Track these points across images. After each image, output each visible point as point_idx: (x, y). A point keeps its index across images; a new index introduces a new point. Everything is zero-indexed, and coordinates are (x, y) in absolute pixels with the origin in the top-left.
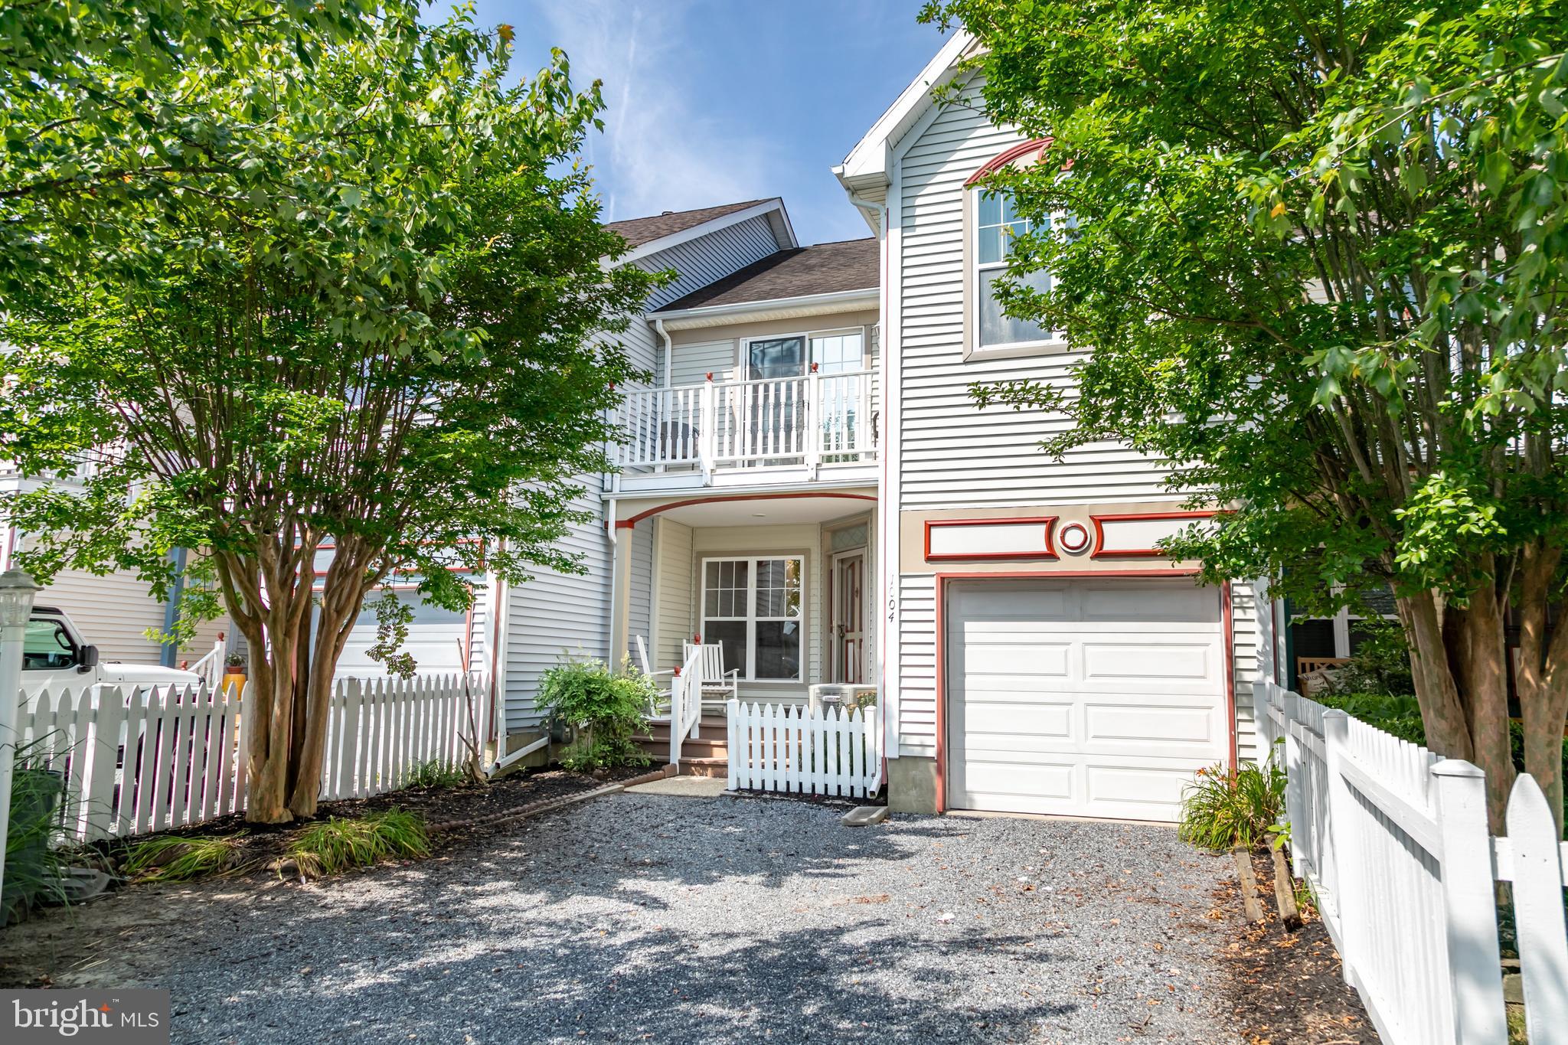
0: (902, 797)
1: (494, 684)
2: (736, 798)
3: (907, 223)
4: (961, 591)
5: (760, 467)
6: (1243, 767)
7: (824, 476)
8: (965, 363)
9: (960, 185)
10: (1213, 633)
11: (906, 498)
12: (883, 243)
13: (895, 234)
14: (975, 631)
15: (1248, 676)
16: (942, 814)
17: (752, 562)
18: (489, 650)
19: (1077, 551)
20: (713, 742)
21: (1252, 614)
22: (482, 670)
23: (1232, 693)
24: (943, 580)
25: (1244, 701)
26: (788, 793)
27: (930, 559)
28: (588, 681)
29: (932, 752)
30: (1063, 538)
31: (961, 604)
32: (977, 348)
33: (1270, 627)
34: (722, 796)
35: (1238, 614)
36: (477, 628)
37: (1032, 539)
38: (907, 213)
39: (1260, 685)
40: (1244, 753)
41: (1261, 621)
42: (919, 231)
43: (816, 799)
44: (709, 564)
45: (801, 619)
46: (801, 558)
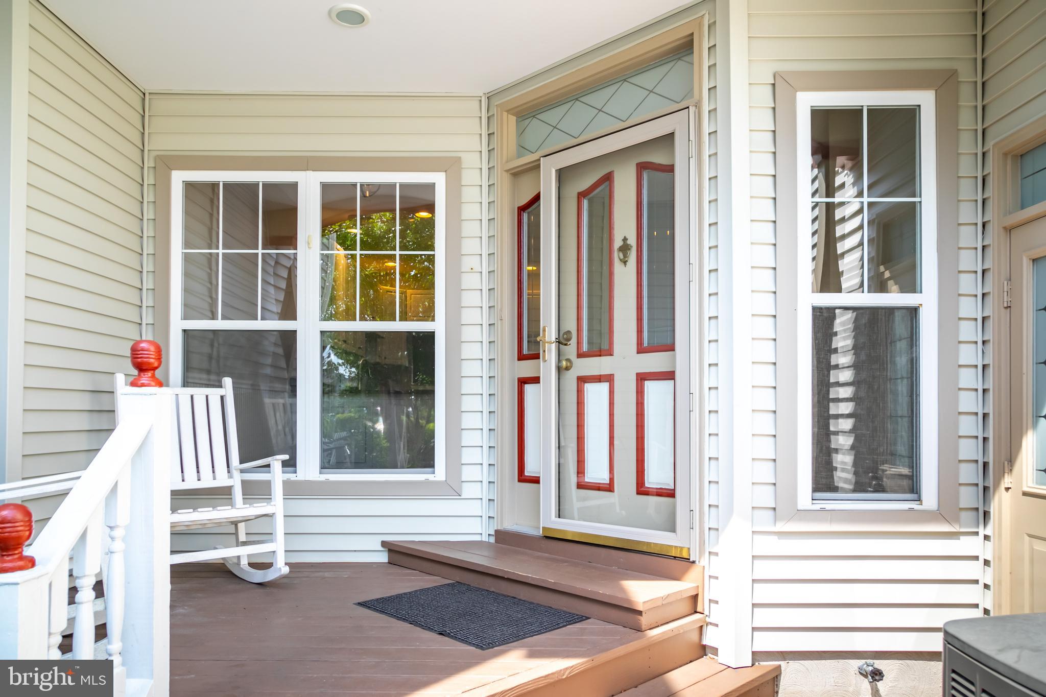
44: (190, 187)
45: (438, 326)
46: (439, 179)
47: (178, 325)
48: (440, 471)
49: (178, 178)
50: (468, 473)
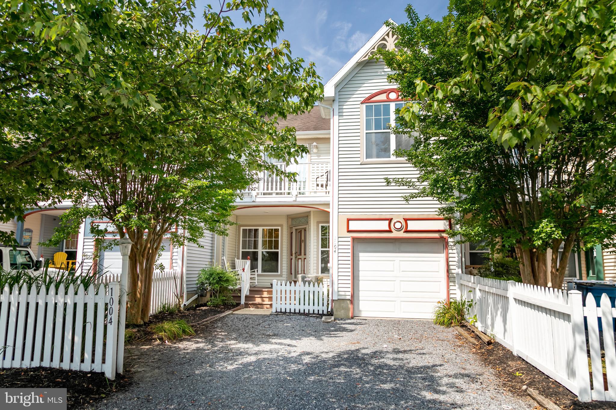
0: (339, 313)
1: (182, 275)
2: (277, 315)
3: (341, 114)
4: (358, 242)
5: (274, 195)
6: (452, 300)
7: (298, 199)
8: (361, 164)
9: (359, 103)
10: (441, 257)
11: (340, 210)
12: (332, 120)
13: (336, 117)
14: (363, 256)
15: (453, 271)
16: (352, 318)
17: (260, 229)
18: (180, 262)
19: (399, 230)
20: (256, 296)
21: (455, 251)
22: (178, 270)
23: (448, 276)
24: (354, 239)
25: (452, 279)
26: (295, 313)
27: (349, 231)
28: (218, 274)
29: (349, 297)
30: (394, 225)
31: (359, 247)
32: (365, 160)
33: (460, 255)
34: (271, 314)
35: (450, 251)
36: (174, 254)
37: (384, 225)
38: (341, 111)
39: (458, 274)
40: (451, 296)
41: (457, 253)
42: (345, 117)
43: (307, 315)
44: (243, 229)
45: (279, 250)
46: (279, 228)
47: (241, 250)
48: (279, 273)
49: (242, 228)
50: (283, 273)
